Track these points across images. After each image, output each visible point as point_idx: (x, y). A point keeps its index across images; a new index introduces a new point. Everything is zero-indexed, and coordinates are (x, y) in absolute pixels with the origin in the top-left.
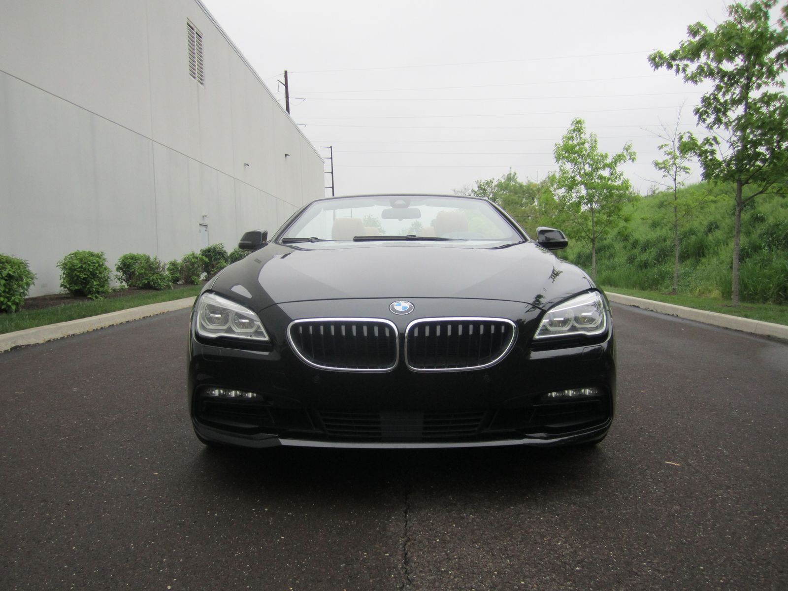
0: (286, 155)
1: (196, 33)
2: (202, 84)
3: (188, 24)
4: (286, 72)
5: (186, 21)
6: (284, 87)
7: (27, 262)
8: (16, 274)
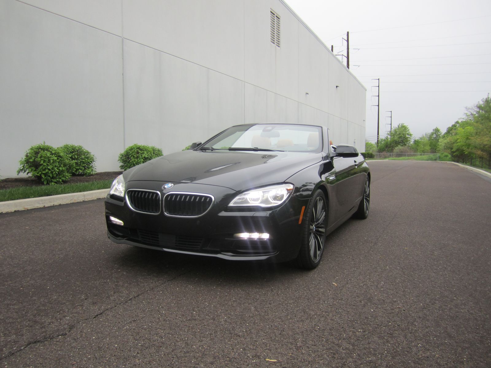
0: (337, 87)
1: (276, 16)
2: (279, 46)
3: (271, 12)
4: (348, 33)
5: (270, 10)
6: (346, 42)
7: (162, 150)
8: (149, 156)
